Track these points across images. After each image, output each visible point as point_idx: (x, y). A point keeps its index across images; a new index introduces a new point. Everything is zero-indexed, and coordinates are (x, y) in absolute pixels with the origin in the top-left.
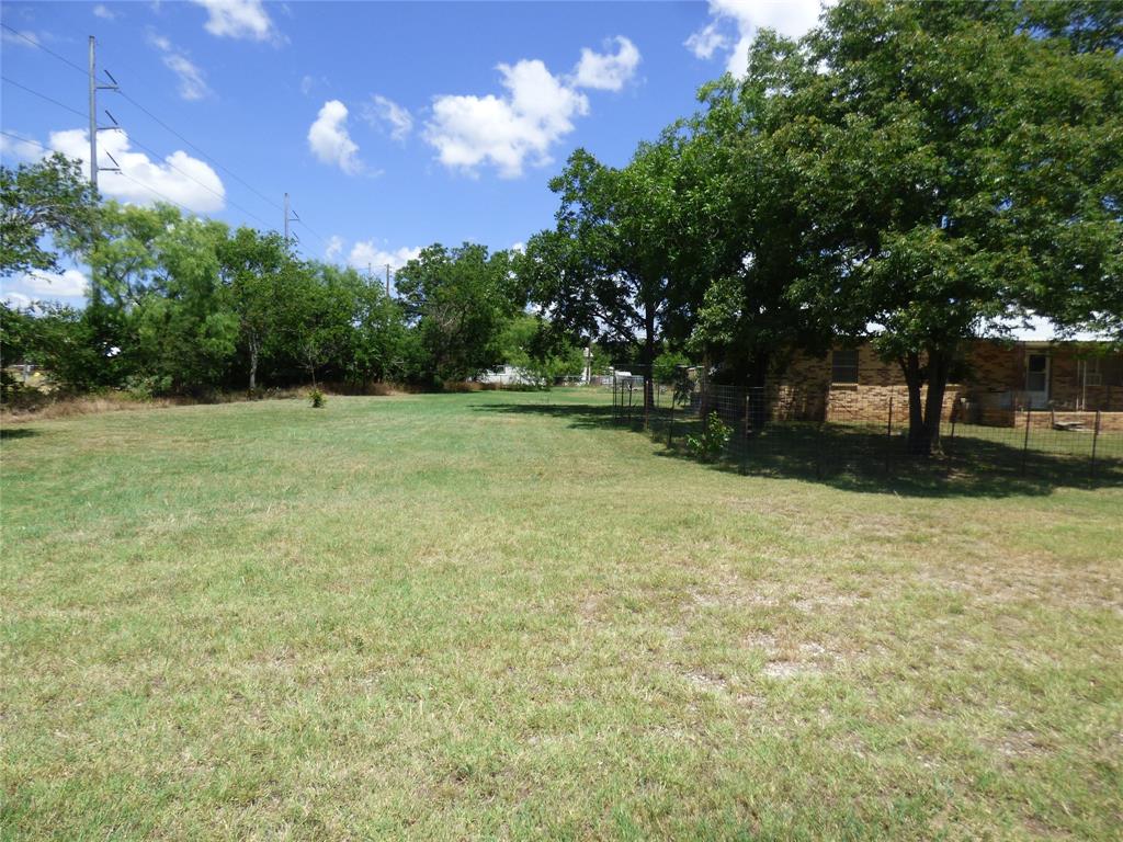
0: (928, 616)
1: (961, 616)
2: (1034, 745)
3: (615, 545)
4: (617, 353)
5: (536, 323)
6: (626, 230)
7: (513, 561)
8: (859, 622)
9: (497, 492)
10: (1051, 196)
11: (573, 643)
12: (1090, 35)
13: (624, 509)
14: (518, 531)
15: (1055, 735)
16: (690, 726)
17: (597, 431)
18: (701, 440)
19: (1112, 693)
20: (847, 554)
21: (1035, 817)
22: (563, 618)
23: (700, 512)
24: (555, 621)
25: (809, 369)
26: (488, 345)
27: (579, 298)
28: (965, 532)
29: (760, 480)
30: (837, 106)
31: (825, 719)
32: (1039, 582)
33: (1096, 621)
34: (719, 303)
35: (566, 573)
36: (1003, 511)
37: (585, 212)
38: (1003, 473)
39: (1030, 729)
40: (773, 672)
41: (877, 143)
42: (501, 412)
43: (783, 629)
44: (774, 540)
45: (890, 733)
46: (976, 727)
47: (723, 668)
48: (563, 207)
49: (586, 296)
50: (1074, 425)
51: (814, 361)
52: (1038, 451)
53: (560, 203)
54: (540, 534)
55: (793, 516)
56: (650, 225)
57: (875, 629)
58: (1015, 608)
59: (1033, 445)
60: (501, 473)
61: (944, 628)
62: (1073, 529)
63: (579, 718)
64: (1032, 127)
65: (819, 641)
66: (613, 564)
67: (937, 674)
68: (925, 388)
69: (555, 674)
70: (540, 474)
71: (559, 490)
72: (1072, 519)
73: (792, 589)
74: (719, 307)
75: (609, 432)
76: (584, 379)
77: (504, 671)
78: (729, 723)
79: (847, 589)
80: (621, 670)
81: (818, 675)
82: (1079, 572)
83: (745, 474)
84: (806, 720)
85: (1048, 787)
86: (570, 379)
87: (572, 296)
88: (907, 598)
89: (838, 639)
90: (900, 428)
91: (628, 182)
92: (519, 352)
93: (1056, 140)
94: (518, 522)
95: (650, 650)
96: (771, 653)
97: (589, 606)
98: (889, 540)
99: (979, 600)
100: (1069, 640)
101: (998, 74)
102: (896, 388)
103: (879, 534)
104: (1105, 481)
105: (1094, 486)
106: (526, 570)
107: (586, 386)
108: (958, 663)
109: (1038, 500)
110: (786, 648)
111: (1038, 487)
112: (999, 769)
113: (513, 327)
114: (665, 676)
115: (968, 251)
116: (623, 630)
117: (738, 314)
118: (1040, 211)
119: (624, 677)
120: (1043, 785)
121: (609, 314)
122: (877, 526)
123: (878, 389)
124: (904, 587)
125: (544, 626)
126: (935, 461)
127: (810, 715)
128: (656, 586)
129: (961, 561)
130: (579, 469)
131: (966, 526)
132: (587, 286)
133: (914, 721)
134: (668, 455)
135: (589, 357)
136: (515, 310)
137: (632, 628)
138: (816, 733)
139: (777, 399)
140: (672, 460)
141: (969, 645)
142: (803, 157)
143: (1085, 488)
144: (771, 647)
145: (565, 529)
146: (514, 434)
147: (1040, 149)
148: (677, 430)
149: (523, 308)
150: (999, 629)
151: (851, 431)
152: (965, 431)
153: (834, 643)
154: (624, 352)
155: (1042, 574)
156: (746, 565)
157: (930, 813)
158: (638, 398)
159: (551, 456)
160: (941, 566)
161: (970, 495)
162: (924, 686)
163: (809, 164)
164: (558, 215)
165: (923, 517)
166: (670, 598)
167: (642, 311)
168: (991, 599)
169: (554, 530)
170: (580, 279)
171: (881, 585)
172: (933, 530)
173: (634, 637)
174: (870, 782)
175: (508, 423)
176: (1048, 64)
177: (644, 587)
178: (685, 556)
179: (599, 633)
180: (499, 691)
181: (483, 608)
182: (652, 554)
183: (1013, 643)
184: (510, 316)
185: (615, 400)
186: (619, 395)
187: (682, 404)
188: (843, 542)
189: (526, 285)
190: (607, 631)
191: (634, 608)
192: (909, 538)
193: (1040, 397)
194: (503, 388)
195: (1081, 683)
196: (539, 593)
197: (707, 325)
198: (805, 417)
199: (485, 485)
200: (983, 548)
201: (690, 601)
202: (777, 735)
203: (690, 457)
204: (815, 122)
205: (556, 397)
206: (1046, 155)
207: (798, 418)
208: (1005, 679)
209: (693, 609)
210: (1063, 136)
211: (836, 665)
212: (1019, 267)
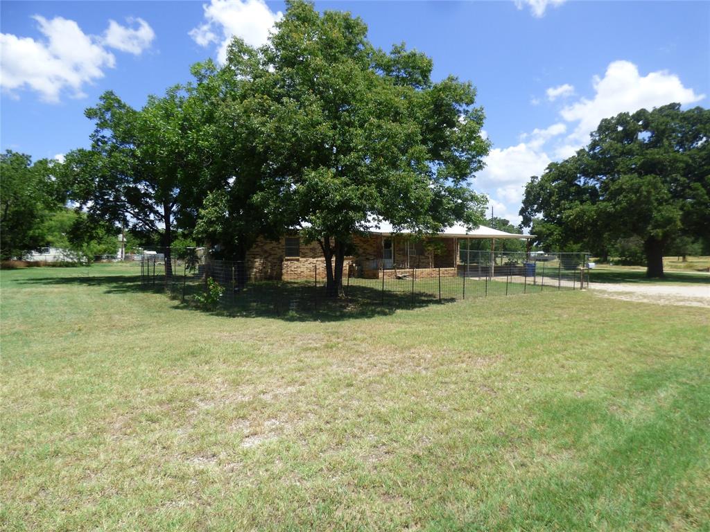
0: (336, 391)
1: (352, 388)
2: (386, 453)
3: (140, 375)
4: (144, 238)
5: (76, 216)
6: (145, 153)
7: (50, 403)
8: (299, 401)
9: (37, 348)
10: (386, 158)
11: (102, 457)
12: (403, 79)
13: (147, 350)
14: (57, 377)
15: (395, 444)
16: (190, 495)
17: (128, 294)
18: (204, 297)
19: (420, 416)
20: (293, 359)
21: (386, 493)
22: (94, 439)
23: (203, 345)
24: (87, 443)
25: (271, 249)
26: (31, 232)
27: (111, 199)
28: (355, 339)
29: (242, 320)
30: (279, 91)
31: (278, 466)
32: (388, 362)
33: (414, 379)
34: (213, 206)
35: (99, 403)
36: (373, 325)
37: (114, 137)
38: (373, 304)
39: (384, 444)
40: (247, 444)
41: (301, 117)
42: (45, 284)
43: (254, 415)
44: (251, 357)
45: (315, 465)
46: (358, 450)
47: (215, 449)
48: (97, 131)
49: (117, 198)
50: (405, 276)
51: (274, 244)
52: (390, 291)
53: (95, 127)
54: (77, 377)
55: (263, 341)
56: (164, 152)
57: (308, 404)
58: (378, 378)
59: (386, 288)
60: (43, 332)
61: (343, 396)
62: (404, 331)
63: (104, 513)
64: (376, 120)
65: (275, 417)
66: (138, 391)
67: (339, 424)
68: (334, 259)
69: (86, 485)
70: (80, 330)
71: (95, 341)
72: (403, 326)
73: (261, 387)
74: (212, 210)
75: (138, 294)
76: (119, 256)
77: (37, 494)
78: (218, 486)
79: (292, 382)
80: (140, 468)
81: (275, 439)
82: (407, 354)
83: (234, 317)
84: (267, 470)
85: (391, 475)
86: (108, 257)
87: (106, 197)
88: (325, 382)
89: (287, 414)
90: (323, 282)
91: (146, 121)
92: (62, 237)
93: (387, 129)
94: (57, 370)
95: (164, 448)
96: (246, 432)
97: (117, 426)
98: (316, 349)
99: (361, 377)
100: (402, 391)
101: (359, 88)
102: (320, 259)
103: (311, 346)
104: (418, 305)
105: (413, 307)
106: (63, 407)
107: (121, 261)
108: (350, 415)
109: (389, 317)
110: (256, 427)
111: (387, 310)
112: (369, 472)
113: (54, 218)
114: (174, 465)
115: (346, 185)
116: (143, 438)
117: (227, 214)
118: (381, 164)
119: (143, 473)
120: (390, 474)
121: (136, 210)
122: (310, 341)
123: (311, 260)
124: (324, 375)
125: (77, 448)
126: (341, 300)
127: (269, 466)
128: (170, 401)
129: (352, 356)
130: (113, 323)
131: (355, 335)
132: (117, 191)
133: (327, 455)
134: (182, 308)
135: (123, 241)
136: (55, 205)
137: (151, 435)
138: (274, 477)
139: (252, 268)
140: (185, 311)
141: (355, 403)
142: (260, 119)
143: (409, 309)
144: (247, 427)
145: (99, 370)
146: (57, 301)
147: (380, 132)
148: (188, 290)
149: (64, 204)
150: (370, 392)
151: (296, 285)
152: (355, 282)
153: (284, 417)
154: (149, 237)
155: (390, 358)
156: (233, 376)
157: (335, 508)
158: (160, 269)
159: (90, 315)
160: (343, 360)
161: (357, 318)
162: (333, 433)
163: (263, 124)
164: (92, 136)
165: (333, 333)
166: (178, 408)
167: (161, 210)
168: (367, 375)
169: (89, 372)
170: (112, 186)
171: (312, 376)
172: (339, 340)
173: (152, 441)
174: (302, 499)
175: (51, 292)
176: (384, 88)
177: (161, 403)
178: (192, 377)
179: (124, 444)
180: (31, 512)
181: (19, 445)
182: (168, 379)
183: (377, 398)
184: (51, 209)
185: (143, 272)
186: (146, 268)
187: (192, 272)
188: (291, 354)
189: (65, 187)
190: (130, 442)
191: (152, 420)
192: (326, 346)
193: (389, 262)
194: (47, 265)
195: (407, 414)
196: (73, 423)
197: (205, 220)
198: (270, 278)
199: (26, 343)
200: (363, 347)
201: (194, 406)
202: (249, 485)
203: (197, 308)
204: (267, 99)
205: (95, 271)
206: (383, 136)
207: (266, 279)
208: (373, 419)
209: (196, 412)
210: (389, 127)
211: (285, 431)
212: (371, 194)
